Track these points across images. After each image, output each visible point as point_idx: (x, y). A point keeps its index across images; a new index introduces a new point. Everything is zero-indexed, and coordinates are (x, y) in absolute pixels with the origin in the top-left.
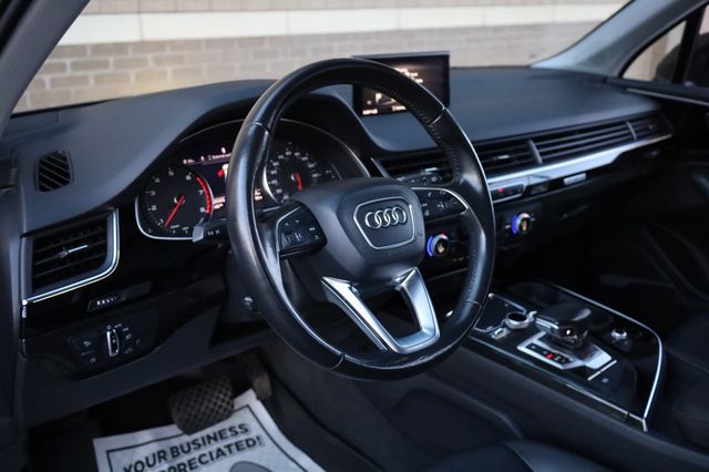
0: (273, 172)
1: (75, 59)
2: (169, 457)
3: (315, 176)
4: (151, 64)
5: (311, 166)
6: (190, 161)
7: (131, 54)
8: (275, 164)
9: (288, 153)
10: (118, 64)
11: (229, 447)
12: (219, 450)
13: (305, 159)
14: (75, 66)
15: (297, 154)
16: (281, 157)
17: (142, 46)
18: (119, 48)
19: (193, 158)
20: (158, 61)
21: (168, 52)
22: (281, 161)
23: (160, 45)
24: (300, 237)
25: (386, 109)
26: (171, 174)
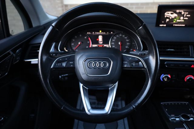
0: (113, 40)
3: (128, 44)
5: (127, 40)
6: (90, 33)
8: (115, 38)
9: (120, 35)
13: (125, 38)
15: (123, 36)
16: (118, 36)
19: (90, 32)
22: (117, 37)
24: (64, 64)
25: (170, 25)
26: (81, 36)
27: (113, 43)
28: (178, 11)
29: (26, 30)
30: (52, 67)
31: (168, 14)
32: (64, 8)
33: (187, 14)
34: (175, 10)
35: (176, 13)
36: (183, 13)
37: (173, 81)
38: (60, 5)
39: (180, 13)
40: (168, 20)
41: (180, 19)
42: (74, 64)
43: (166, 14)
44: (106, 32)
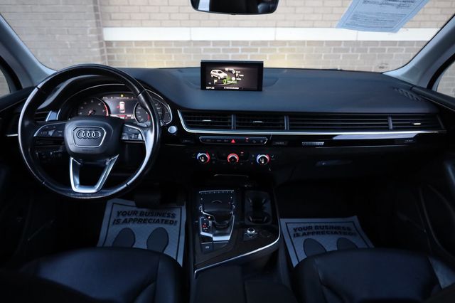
0: (139, 108)
1: (243, 47)
2: (138, 214)
4: (278, 51)
5: (158, 109)
6: (106, 98)
7: (269, 46)
10: (262, 50)
11: (163, 220)
12: (158, 220)
13: (156, 105)
14: (243, 50)
17: (275, 43)
18: (264, 43)
20: (281, 50)
21: (287, 47)
23: (284, 43)
24: (51, 133)
25: (219, 88)
26: (92, 101)
27: (139, 112)
28: (227, 69)
29: (12, 93)
30: (35, 135)
31: (215, 73)
32: (104, 47)
33: (239, 74)
34: (223, 68)
35: (224, 71)
36: (234, 72)
37: (214, 162)
38: (97, 42)
39: (231, 72)
40: (215, 81)
41: (231, 80)
42: (63, 134)
43: (212, 72)
44: (130, 97)
